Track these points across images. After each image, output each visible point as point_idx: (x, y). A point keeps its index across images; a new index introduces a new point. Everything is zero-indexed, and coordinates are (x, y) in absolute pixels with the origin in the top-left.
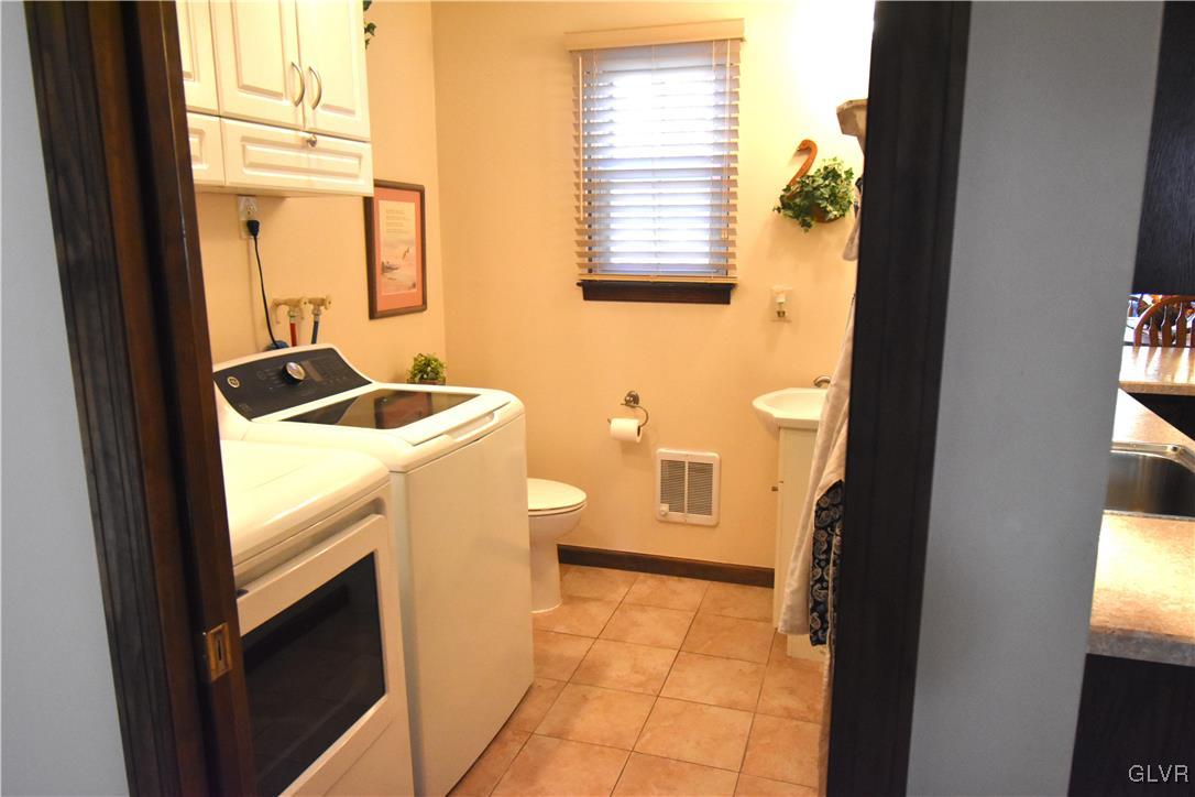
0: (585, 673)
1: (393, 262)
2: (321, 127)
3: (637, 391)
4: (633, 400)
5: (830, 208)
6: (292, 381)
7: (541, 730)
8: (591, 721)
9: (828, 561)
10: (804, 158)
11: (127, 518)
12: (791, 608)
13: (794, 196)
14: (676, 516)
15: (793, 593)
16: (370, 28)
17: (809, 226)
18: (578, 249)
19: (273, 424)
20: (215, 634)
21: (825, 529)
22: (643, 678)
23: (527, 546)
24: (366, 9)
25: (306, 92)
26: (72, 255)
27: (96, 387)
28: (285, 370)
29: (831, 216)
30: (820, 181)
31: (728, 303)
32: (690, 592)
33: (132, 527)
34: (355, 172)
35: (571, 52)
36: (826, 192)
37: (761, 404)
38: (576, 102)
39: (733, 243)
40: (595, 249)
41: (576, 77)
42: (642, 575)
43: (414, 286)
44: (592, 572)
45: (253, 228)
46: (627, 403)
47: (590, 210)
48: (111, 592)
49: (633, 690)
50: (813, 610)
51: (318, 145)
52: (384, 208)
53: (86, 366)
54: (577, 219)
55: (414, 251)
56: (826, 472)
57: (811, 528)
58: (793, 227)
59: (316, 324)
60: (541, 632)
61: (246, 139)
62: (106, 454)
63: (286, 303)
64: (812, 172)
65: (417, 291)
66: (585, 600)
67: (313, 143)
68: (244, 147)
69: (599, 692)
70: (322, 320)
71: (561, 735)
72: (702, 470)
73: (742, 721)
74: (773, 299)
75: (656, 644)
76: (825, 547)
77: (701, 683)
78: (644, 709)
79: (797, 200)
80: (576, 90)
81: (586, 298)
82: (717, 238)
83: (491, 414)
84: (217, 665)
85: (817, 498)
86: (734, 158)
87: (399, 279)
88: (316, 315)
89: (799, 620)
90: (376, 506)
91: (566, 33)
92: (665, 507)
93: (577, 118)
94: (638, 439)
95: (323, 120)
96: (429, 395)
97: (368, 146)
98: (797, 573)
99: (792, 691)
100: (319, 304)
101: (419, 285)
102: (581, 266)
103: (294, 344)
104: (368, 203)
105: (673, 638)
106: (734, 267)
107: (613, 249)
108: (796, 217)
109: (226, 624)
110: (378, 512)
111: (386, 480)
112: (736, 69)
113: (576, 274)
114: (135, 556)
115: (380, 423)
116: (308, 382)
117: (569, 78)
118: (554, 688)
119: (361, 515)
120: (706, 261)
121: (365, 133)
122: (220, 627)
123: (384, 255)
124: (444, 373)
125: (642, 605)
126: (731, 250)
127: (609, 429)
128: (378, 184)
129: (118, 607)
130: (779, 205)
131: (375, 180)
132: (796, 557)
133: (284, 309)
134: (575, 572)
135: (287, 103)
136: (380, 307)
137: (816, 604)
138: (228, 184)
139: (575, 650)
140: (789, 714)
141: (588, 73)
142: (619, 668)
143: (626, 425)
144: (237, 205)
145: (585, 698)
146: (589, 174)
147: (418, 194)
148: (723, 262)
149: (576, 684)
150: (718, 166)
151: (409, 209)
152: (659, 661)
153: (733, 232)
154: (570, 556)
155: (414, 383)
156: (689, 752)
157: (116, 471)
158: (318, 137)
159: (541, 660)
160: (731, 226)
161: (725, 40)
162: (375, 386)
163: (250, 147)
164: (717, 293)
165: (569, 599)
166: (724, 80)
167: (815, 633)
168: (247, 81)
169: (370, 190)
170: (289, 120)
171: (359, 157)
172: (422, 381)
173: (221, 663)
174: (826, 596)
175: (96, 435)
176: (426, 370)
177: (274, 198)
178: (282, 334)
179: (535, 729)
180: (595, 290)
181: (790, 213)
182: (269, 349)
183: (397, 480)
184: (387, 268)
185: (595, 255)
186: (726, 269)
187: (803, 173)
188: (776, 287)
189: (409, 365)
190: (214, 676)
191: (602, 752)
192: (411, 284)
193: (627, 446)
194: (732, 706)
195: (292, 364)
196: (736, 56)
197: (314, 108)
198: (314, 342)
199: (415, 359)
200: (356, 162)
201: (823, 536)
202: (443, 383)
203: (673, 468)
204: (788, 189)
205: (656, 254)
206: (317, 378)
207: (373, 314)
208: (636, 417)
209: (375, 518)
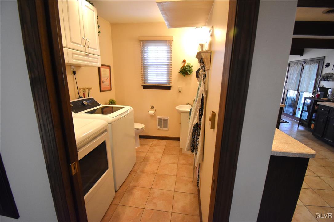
0: (146, 159)
1: (104, 81)
2: (89, 52)
3: (153, 106)
4: (153, 107)
5: (189, 72)
6: (85, 105)
7: (138, 171)
8: (148, 168)
9: (195, 137)
10: (184, 63)
11: (50, 140)
12: (188, 146)
13: (182, 70)
14: (161, 129)
15: (188, 143)
16: (99, 32)
17: (185, 75)
18: (142, 79)
19: (81, 114)
20: (74, 164)
21: (194, 131)
22: (156, 159)
23: (134, 135)
24: (98, 28)
25: (86, 44)
26: (33, 76)
27: (41, 109)
28: (83, 102)
29: (189, 74)
30: (187, 67)
31: (170, 89)
32: (164, 142)
33: (52, 142)
34: (97, 62)
35: (140, 41)
36: (188, 69)
37: (177, 108)
38: (141, 50)
39: (171, 78)
40: (145, 79)
41: (141, 46)
42: (155, 140)
43: (109, 85)
44: (145, 139)
45: (74, 73)
46: (152, 108)
47: (144, 71)
48: (47, 158)
49: (155, 162)
50: (192, 146)
51: (89, 56)
52: (102, 70)
53: (38, 104)
54: (142, 73)
55: (109, 79)
56: (194, 121)
57: (192, 131)
58: (182, 76)
59: (89, 93)
60: (137, 152)
61: (73, 53)
62: (44, 125)
63: (82, 89)
64: (185, 66)
65: (110, 86)
66: (144, 145)
67: (88, 55)
68: (72, 55)
69: (149, 163)
70: (90, 92)
71: (142, 172)
72: (166, 120)
73: (175, 166)
74: (178, 89)
75: (158, 153)
76: (194, 135)
77: (167, 159)
78: (157, 166)
79: (183, 71)
80: (141, 48)
81: (144, 88)
82: (168, 77)
83: (127, 111)
84: (74, 171)
85: (193, 126)
86: (171, 63)
87: (106, 84)
88: (89, 91)
89: (189, 148)
90: (106, 131)
91: (139, 37)
92: (159, 127)
93: (141, 54)
94: (154, 115)
95: (90, 50)
96: (112, 107)
97: (100, 56)
98: (189, 140)
99: (184, 159)
100: (89, 89)
101: (110, 85)
102: (142, 82)
103: (84, 97)
104: (99, 68)
105: (162, 151)
106: (171, 83)
107: (149, 79)
108: (183, 74)
109: (76, 162)
110: (106, 132)
111: (107, 125)
112: (171, 46)
113: (142, 84)
114: (53, 149)
115: (103, 113)
116: (88, 105)
117: (140, 46)
118: (140, 163)
119: (102, 133)
120: (166, 82)
121: (99, 54)
122: (75, 163)
123: (102, 79)
124: (116, 103)
125: (155, 145)
126: (171, 80)
127: (148, 113)
128: (102, 65)
129: (49, 161)
130: (179, 71)
131: (101, 64)
132: (189, 137)
133: (82, 90)
134: (142, 139)
135: (82, 46)
136: (102, 90)
137: (192, 145)
138: (69, 63)
139: (143, 155)
140: (184, 164)
141: (143, 45)
142: (152, 158)
143: (151, 112)
144: (71, 68)
145: (146, 164)
146: (144, 65)
147: (109, 67)
148: (169, 82)
149: (144, 161)
150: (168, 64)
151: (108, 70)
152: (159, 156)
153: (171, 76)
154: (141, 137)
155: (110, 105)
156: (167, 173)
157: (47, 129)
158: (89, 54)
159: (137, 157)
160: (171, 75)
161: (169, 40)
162: (102, 106)
163: (74, 55)
164: (168, 88)
165: (141, 145)
166: (169, 48)
167: (192, 150)
168: (73, 41)
169: (100, 66)
170: (82, 50)
171: (98, 59)
172: (111, 104)
173: (75, 171)
174: (194, 144)
175: (41, 120)
176: (112, 102)
177: (79, 66)
178: (81, 95)
179: (137, 171)
180: (145, 87)
181: (181, 73)
182: (79, 98)
183: (110, 125)
184: (103, 82)
185: (145, 80)
186: (170, 83)
187: (184, 66)
188: (179, 87)
189: (108, 101)
190: (73, 174)
191: (150, 174)
192: (108, 85)
193: (152, 116)
194: (174, 163)
195: (84, 101)
196: (171, 43)
197: (88, 48)
198: (88, 97)
199: (110, 100)
200: (97, 60)
201: (194, 133)
202: (116, 105)
203: (160, 120)
204: (181, 69)
205: (157, 80)
206: (90, 104)
207: (101, 91)
208: (153, 111)
209: (105, 133)
